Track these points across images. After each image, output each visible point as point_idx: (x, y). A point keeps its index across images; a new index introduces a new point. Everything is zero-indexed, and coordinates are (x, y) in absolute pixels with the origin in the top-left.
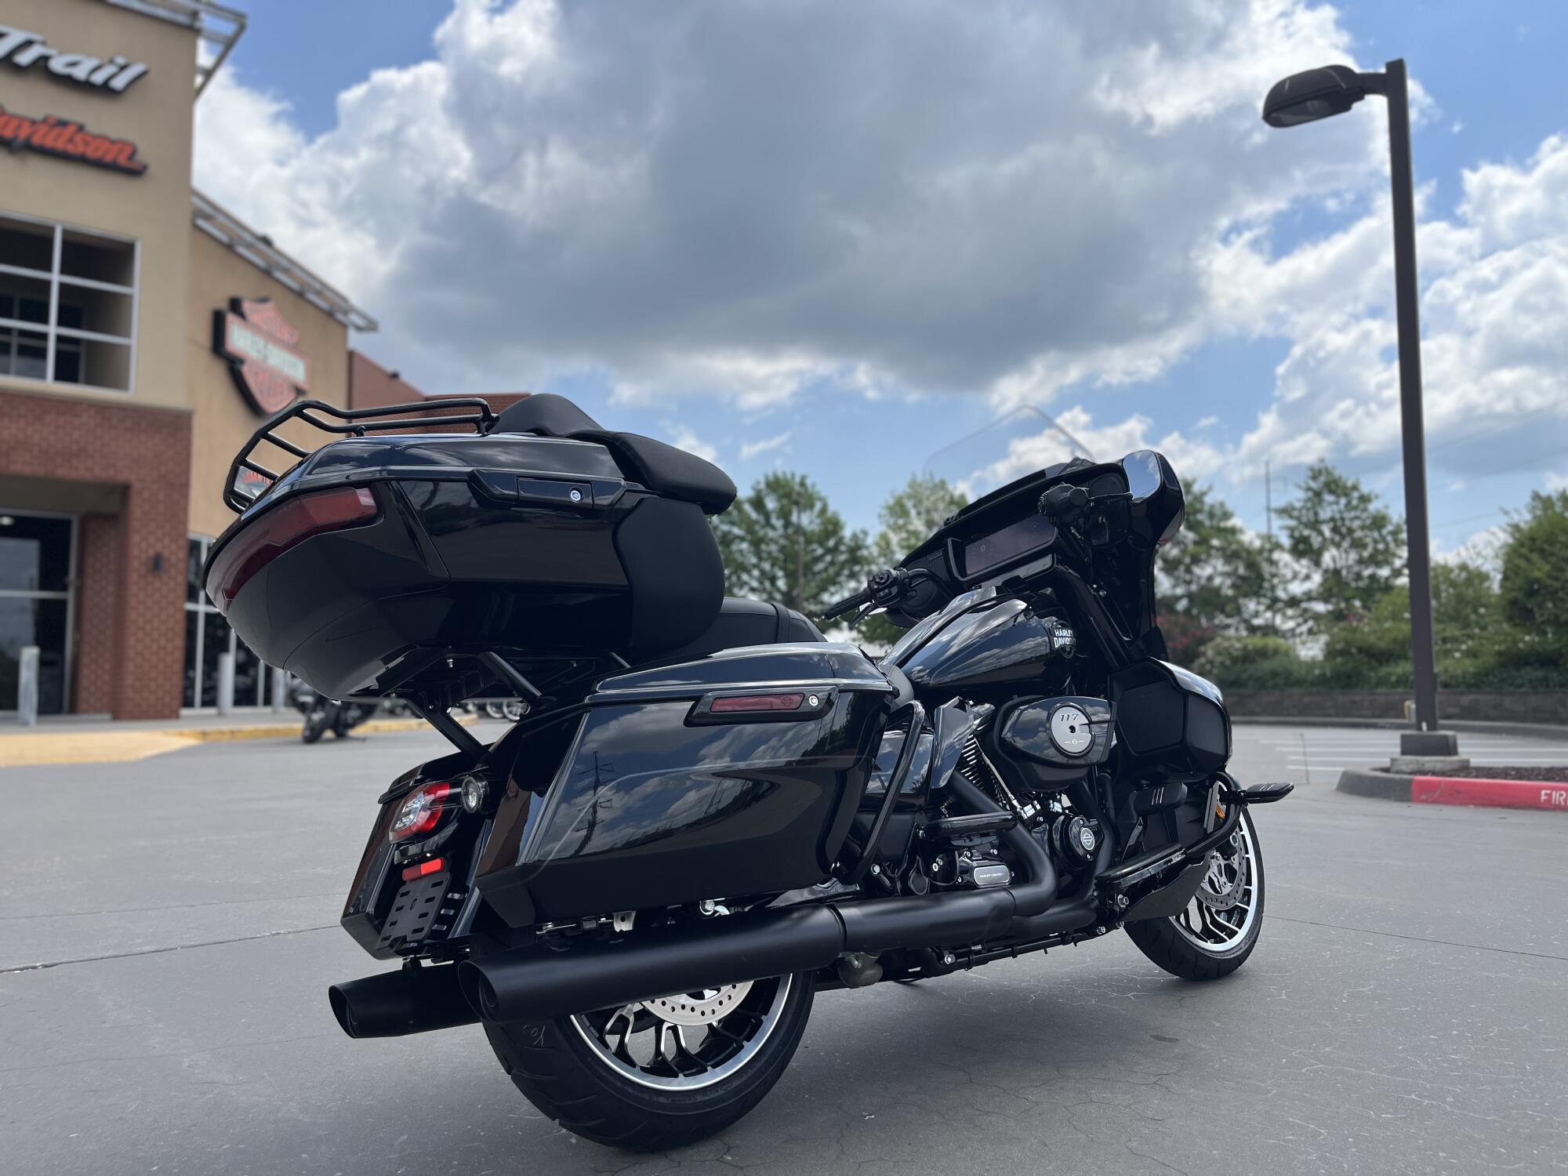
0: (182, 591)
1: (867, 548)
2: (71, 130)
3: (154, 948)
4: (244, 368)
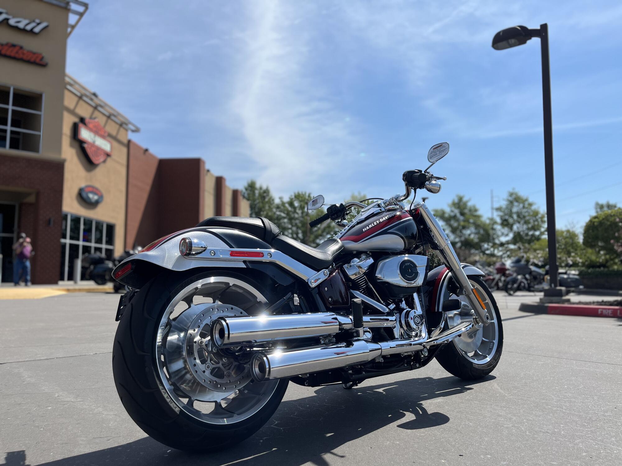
0: (59, 234)
2: (17, 48)
3: (44, 358)
4: (85, 146)
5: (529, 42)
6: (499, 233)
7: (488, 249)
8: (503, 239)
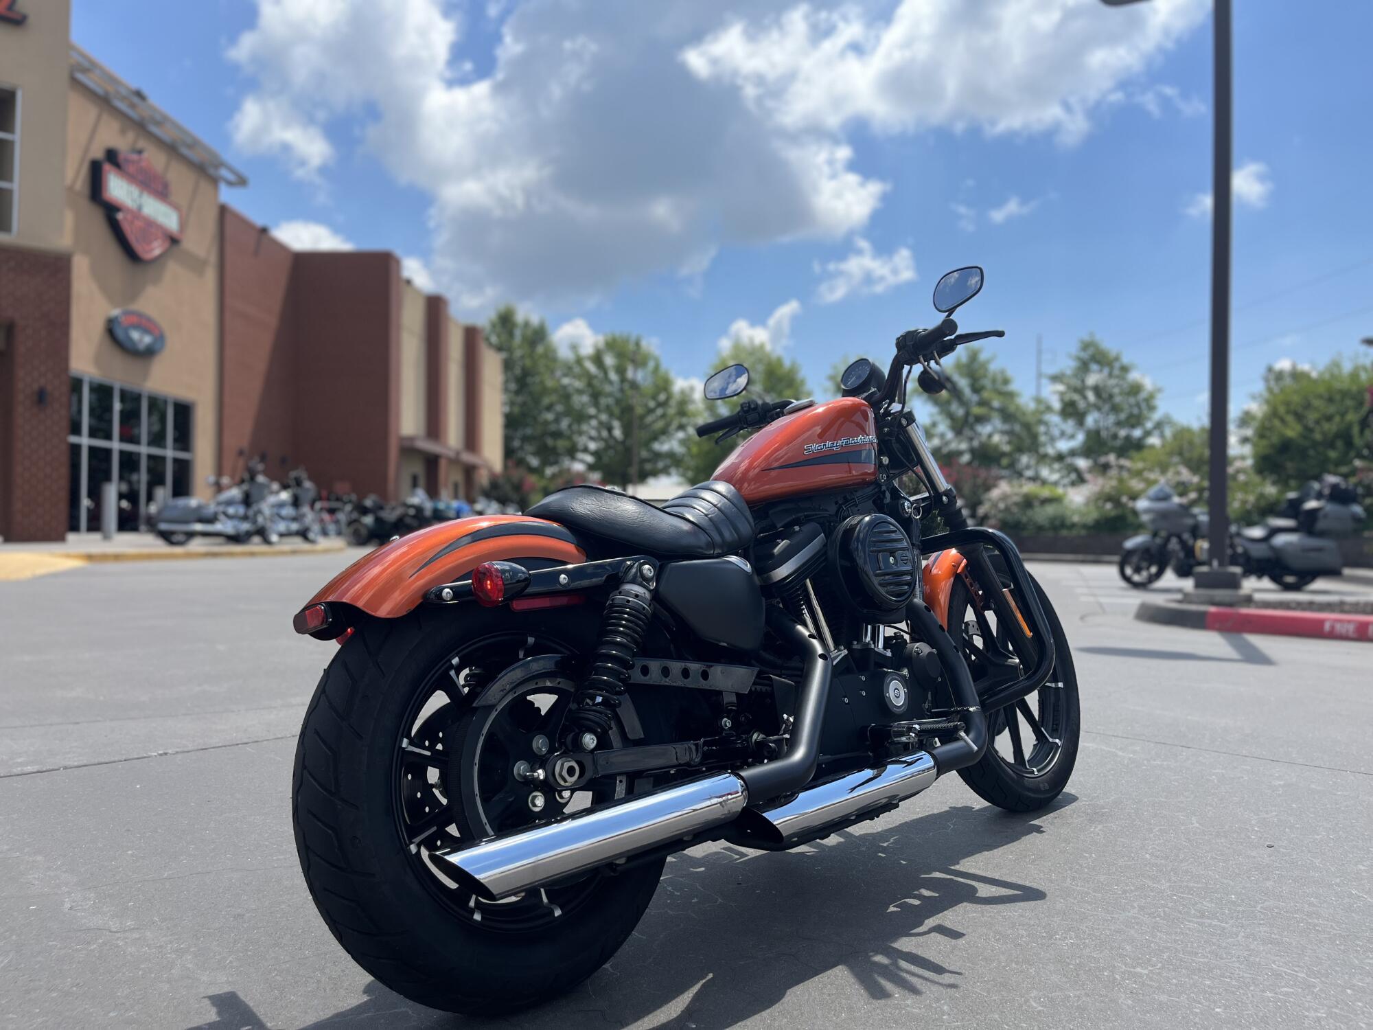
0: (65, 424)
1: (693, 402)
3: (36, 768)
4: (120, 216)
6: (1056, 432)
8: (1063, 446)
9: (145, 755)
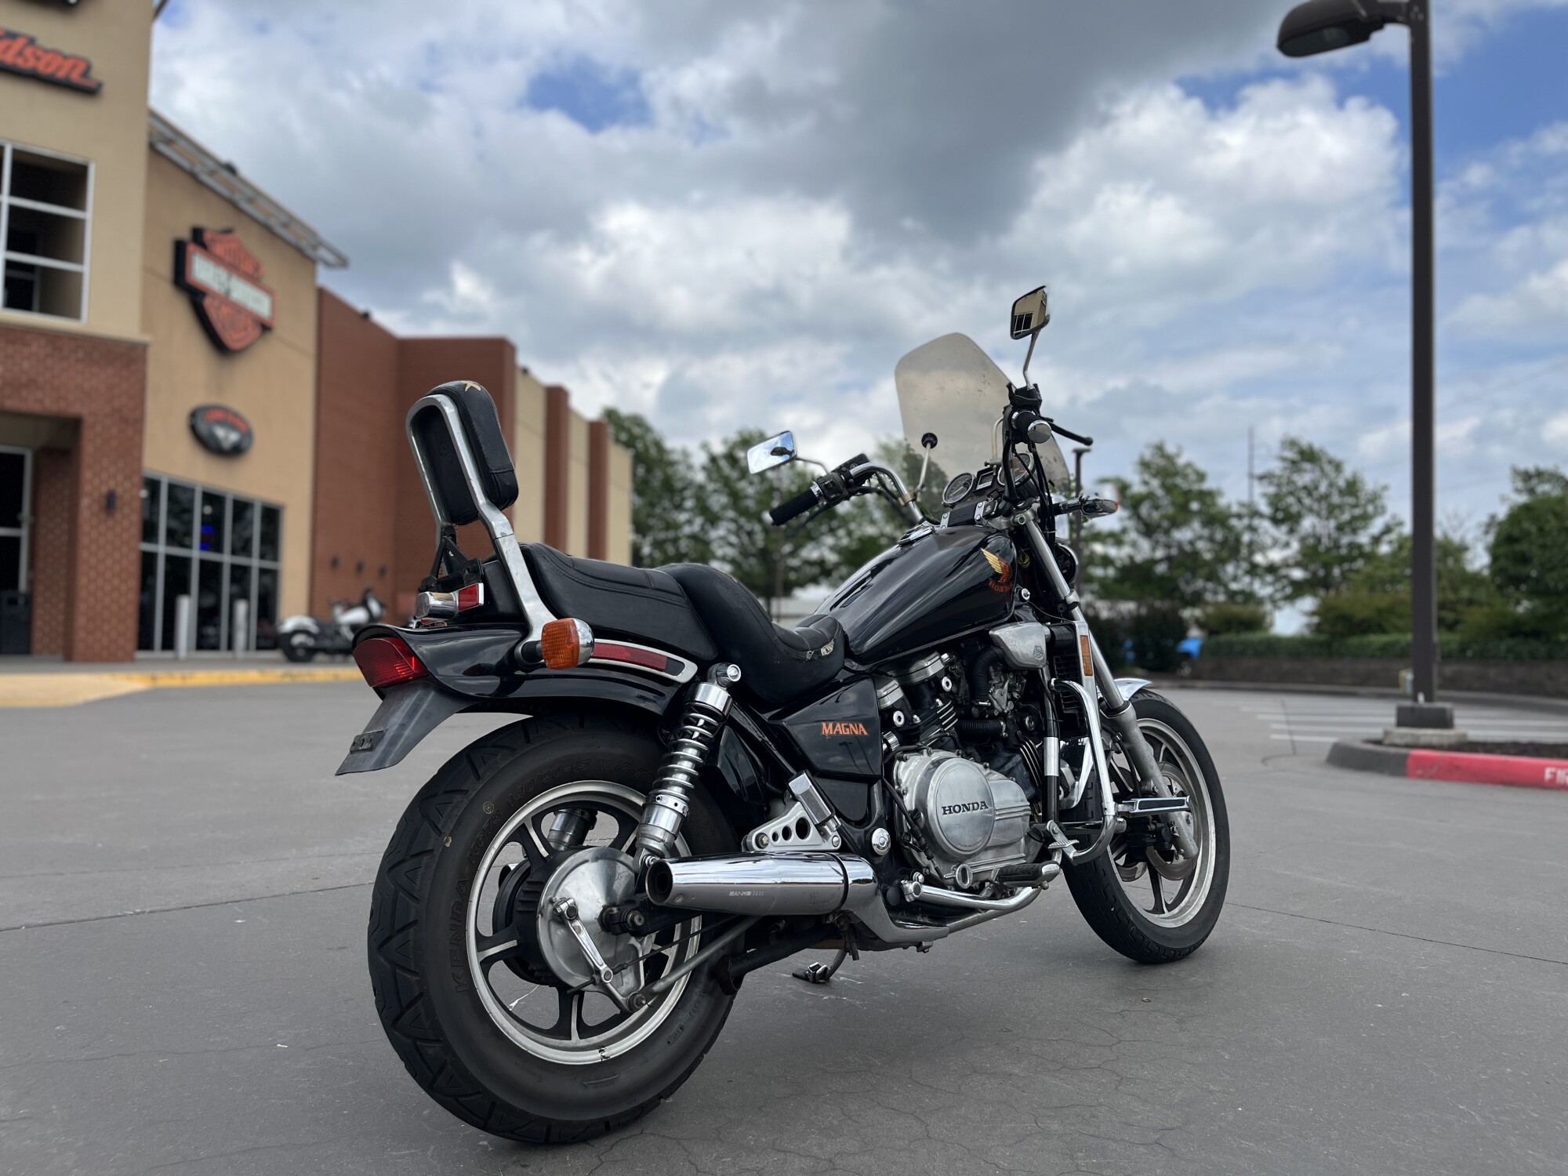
0: (136, 530)
2: (19, 44)
4: (208, 303)
5: (1376, 36)
6: (1268, 541)
7: (1235, 579)
8: (1276, 556)
9: (119, 914)
